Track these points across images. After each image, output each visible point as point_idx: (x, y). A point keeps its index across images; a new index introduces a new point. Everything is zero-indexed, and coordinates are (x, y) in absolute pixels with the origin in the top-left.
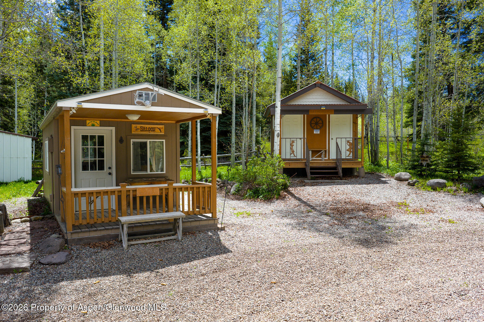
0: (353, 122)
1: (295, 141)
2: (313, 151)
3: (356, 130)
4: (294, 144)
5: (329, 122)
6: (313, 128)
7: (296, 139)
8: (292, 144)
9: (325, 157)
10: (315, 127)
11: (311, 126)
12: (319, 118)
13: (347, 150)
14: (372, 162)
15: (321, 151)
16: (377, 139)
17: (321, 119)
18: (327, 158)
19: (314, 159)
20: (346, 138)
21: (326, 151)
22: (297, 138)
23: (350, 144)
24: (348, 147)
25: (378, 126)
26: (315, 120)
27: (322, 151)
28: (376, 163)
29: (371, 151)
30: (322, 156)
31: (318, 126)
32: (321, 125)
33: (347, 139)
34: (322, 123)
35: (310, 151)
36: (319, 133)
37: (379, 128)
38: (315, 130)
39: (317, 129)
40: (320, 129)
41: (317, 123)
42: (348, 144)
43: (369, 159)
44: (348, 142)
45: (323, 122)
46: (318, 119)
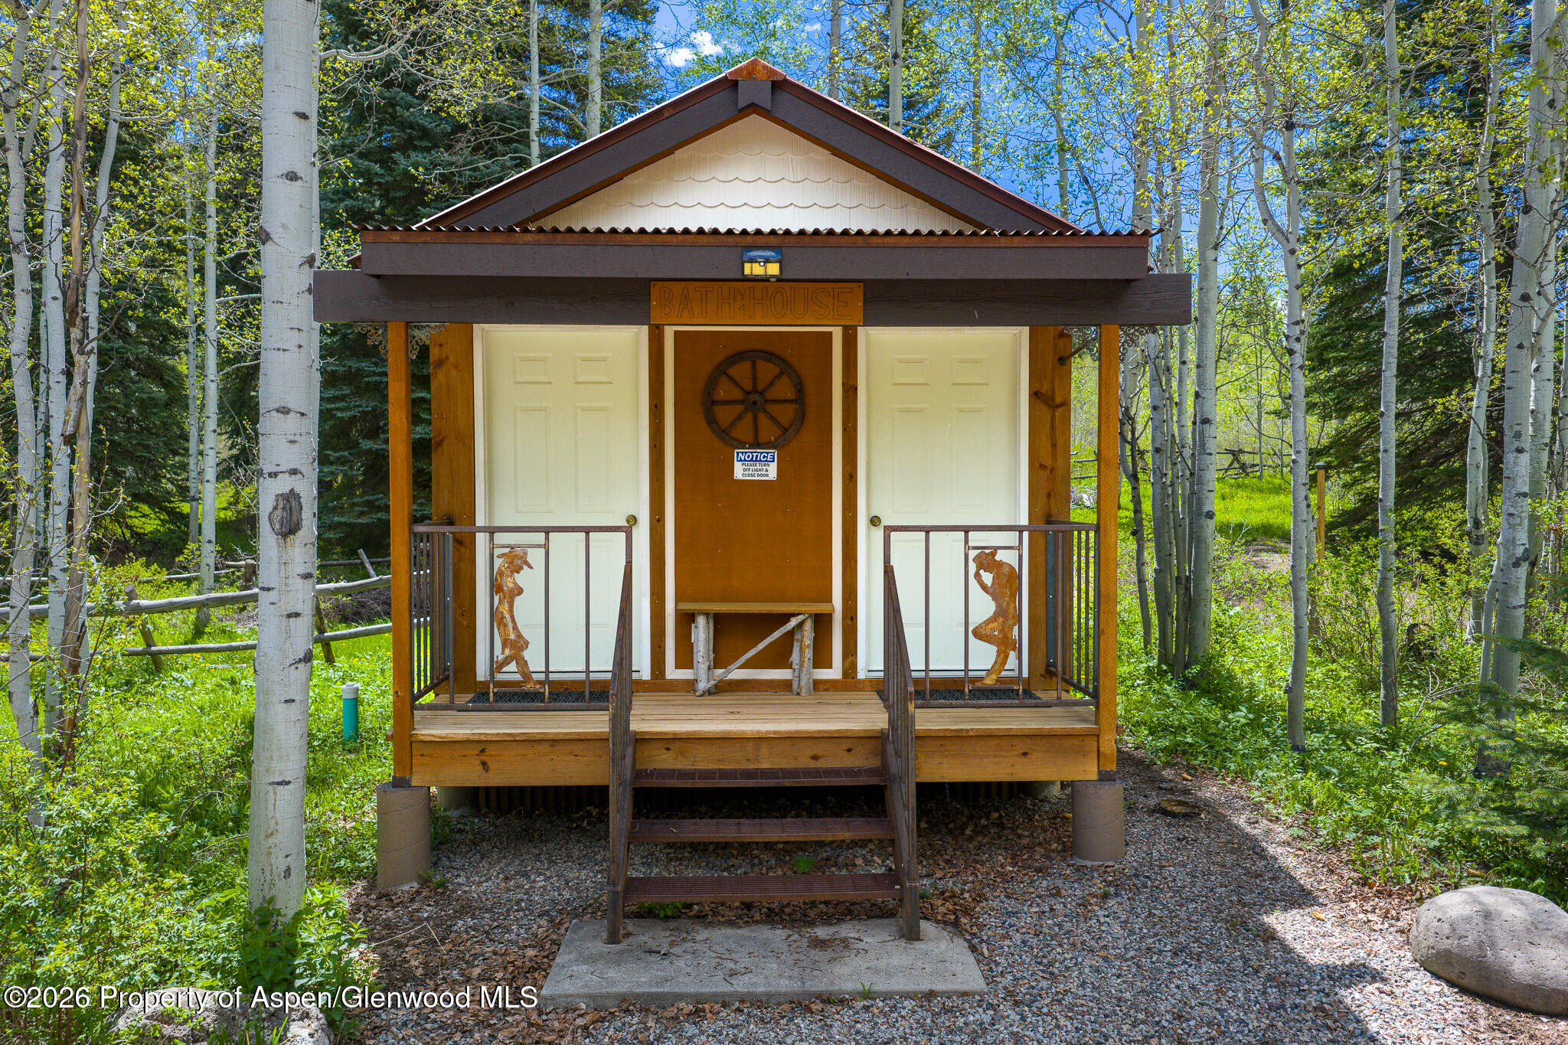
0: (1035, 395)
1: (536, 557)
2: (721, 623)
3: (1054, 457)
4: (523, 578)
5: (850, 391)
6: (730, 440)
7: (540, 537)
8: (508, 583)
9: (822, 659)
10: (744, 430)
11: (711, 420)
12: (771, 356)
13: (977, 634)
14: (1163, 658)
15: (786, 618)
16: (1200, 505)
17: (786, 368)
18: (834, 673)
19: (737, 674)
20: (967, 530)
21: (822, 622)
22: (547, 531)
23: (1005, 584)
24: (983, 607)
25: (1206, 421)
26: (741, 371)
27: (793, 622)
28: (1195, 669)
29: (1159, 586)
30: (795, 657)
31: (763, 419)
32: (785, 413)
33: (976, 538)
34: (800, 399)
35: (701, 621)
36: (772, 472)
37: (1210, 430)
38: (739, 453)
39: (756, 444)
40: (780, 441)
41: (755, 401)
42: (988, 578)
43: (1147, 642)
44: (987, 560)
45: (800, 388)
46: (767, 370)
